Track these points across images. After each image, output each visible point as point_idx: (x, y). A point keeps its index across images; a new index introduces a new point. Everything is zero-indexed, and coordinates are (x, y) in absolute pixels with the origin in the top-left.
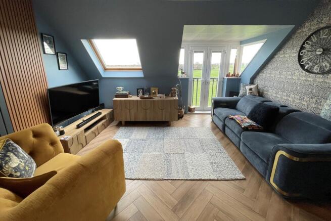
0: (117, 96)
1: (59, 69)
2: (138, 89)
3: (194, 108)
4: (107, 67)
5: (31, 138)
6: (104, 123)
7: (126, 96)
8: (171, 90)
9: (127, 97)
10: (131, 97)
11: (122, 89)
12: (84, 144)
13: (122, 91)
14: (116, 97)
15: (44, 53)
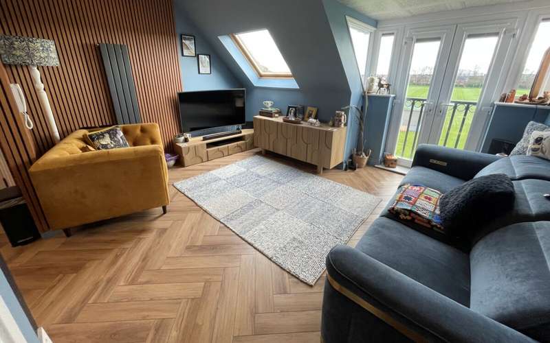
0: (262, 113)
1: (199, 73)
2: (289, 107)
3: (396, 161)
4: (262, 73)
5: (138, 132)
6: (242, 144)
7: (270, 114)
8: (335, 115)
9: (271, 117)
10: (277, 117)
11: (270, 105)
12: (205, 159)
13: (271, 107)
14: (261, 115)
15: (183, 55)
